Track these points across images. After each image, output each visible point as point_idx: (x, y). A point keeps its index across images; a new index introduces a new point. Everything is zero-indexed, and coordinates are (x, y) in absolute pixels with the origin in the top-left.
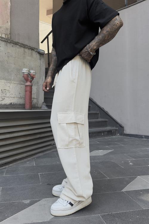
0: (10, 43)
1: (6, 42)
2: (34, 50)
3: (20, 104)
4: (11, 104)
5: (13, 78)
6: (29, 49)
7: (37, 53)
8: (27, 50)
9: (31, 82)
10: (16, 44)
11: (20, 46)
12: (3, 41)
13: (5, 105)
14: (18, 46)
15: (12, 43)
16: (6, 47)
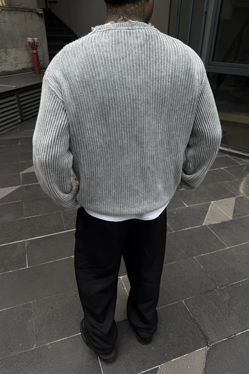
1: (9, 10)
2: (32, 11)
3: (30, 68)
4: (23, 69)
5: (20, 45)
6: (28, 12)
7: (36, 14)
8: (27, 13)
9: (36, 49)
10: (17, 10)
13: (19, 70)
14: (19, 12)
15: (13, 10)
16: (10, 15)
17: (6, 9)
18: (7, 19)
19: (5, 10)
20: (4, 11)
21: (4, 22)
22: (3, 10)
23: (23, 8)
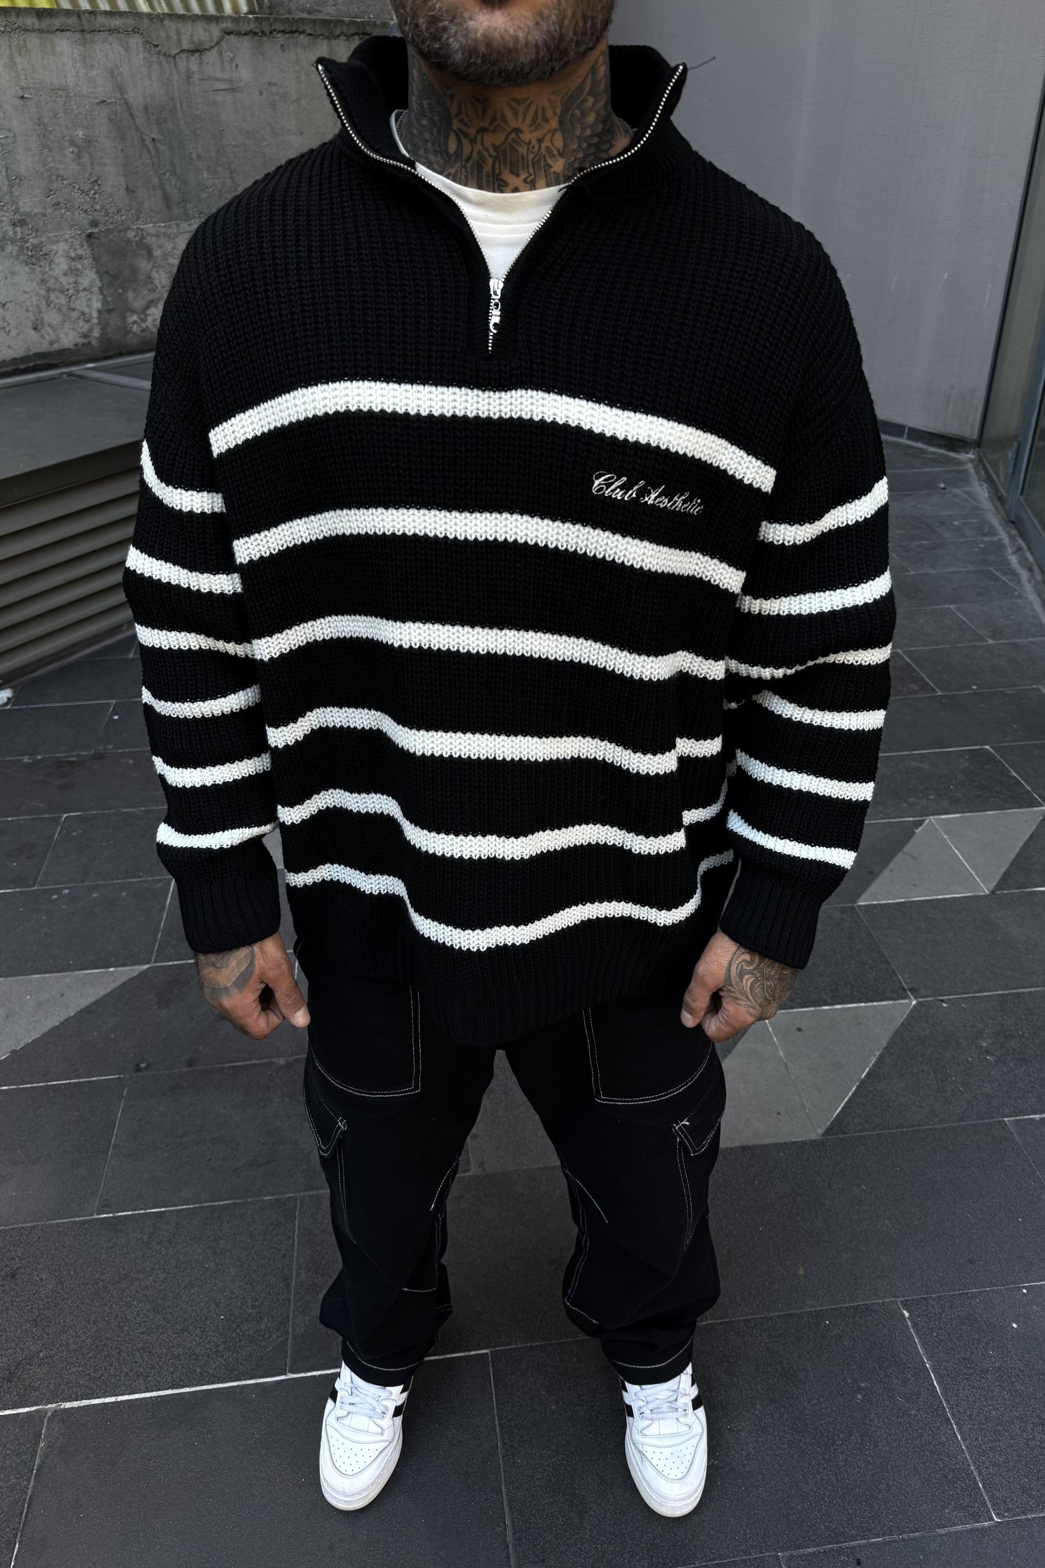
0: (271, 33)
1: (256, 34)
10: (295, 29)
11: (309, 35)
12: (246, 34)
14: (303, 39)
15: (279, 32)
16: (260, 58)
17: (244, 28)
18: (245, 74)
19: (239, 34)
20: (232, 37)
21: (232, 90)
22: (229, 34)
23: (325, 22)
